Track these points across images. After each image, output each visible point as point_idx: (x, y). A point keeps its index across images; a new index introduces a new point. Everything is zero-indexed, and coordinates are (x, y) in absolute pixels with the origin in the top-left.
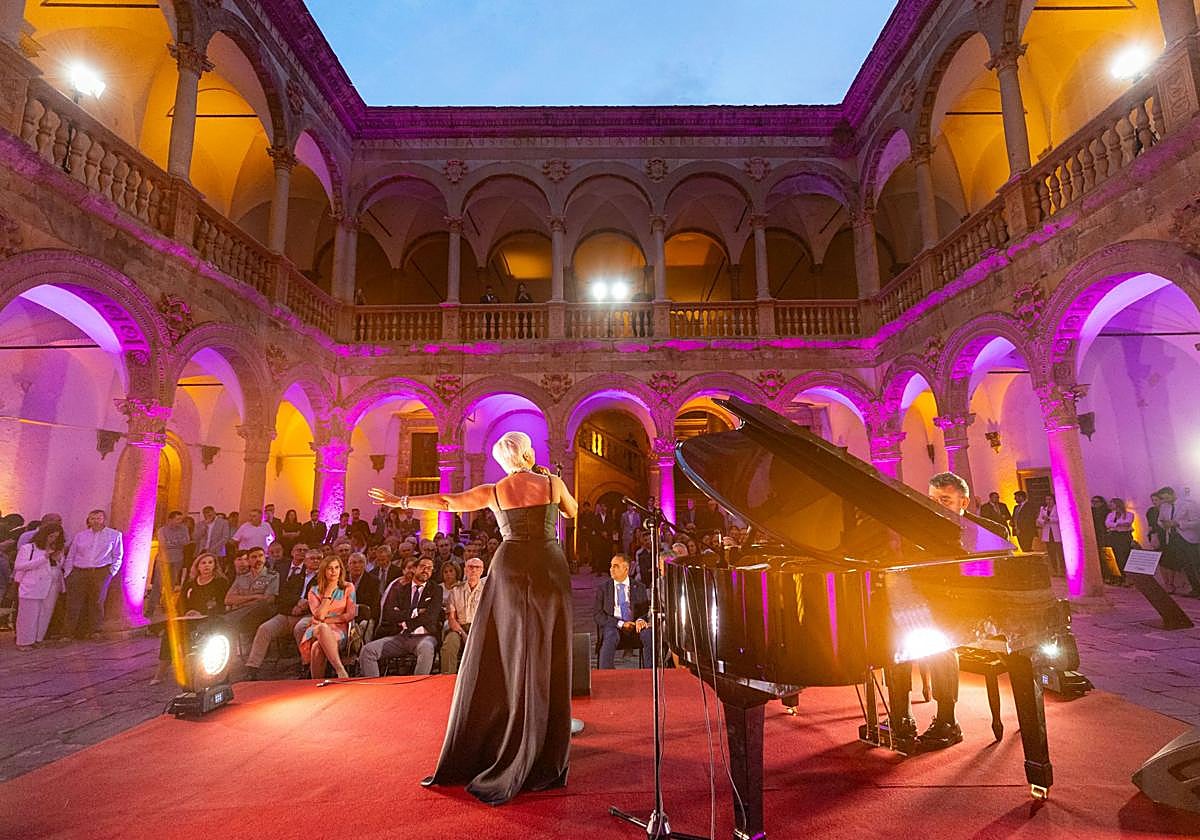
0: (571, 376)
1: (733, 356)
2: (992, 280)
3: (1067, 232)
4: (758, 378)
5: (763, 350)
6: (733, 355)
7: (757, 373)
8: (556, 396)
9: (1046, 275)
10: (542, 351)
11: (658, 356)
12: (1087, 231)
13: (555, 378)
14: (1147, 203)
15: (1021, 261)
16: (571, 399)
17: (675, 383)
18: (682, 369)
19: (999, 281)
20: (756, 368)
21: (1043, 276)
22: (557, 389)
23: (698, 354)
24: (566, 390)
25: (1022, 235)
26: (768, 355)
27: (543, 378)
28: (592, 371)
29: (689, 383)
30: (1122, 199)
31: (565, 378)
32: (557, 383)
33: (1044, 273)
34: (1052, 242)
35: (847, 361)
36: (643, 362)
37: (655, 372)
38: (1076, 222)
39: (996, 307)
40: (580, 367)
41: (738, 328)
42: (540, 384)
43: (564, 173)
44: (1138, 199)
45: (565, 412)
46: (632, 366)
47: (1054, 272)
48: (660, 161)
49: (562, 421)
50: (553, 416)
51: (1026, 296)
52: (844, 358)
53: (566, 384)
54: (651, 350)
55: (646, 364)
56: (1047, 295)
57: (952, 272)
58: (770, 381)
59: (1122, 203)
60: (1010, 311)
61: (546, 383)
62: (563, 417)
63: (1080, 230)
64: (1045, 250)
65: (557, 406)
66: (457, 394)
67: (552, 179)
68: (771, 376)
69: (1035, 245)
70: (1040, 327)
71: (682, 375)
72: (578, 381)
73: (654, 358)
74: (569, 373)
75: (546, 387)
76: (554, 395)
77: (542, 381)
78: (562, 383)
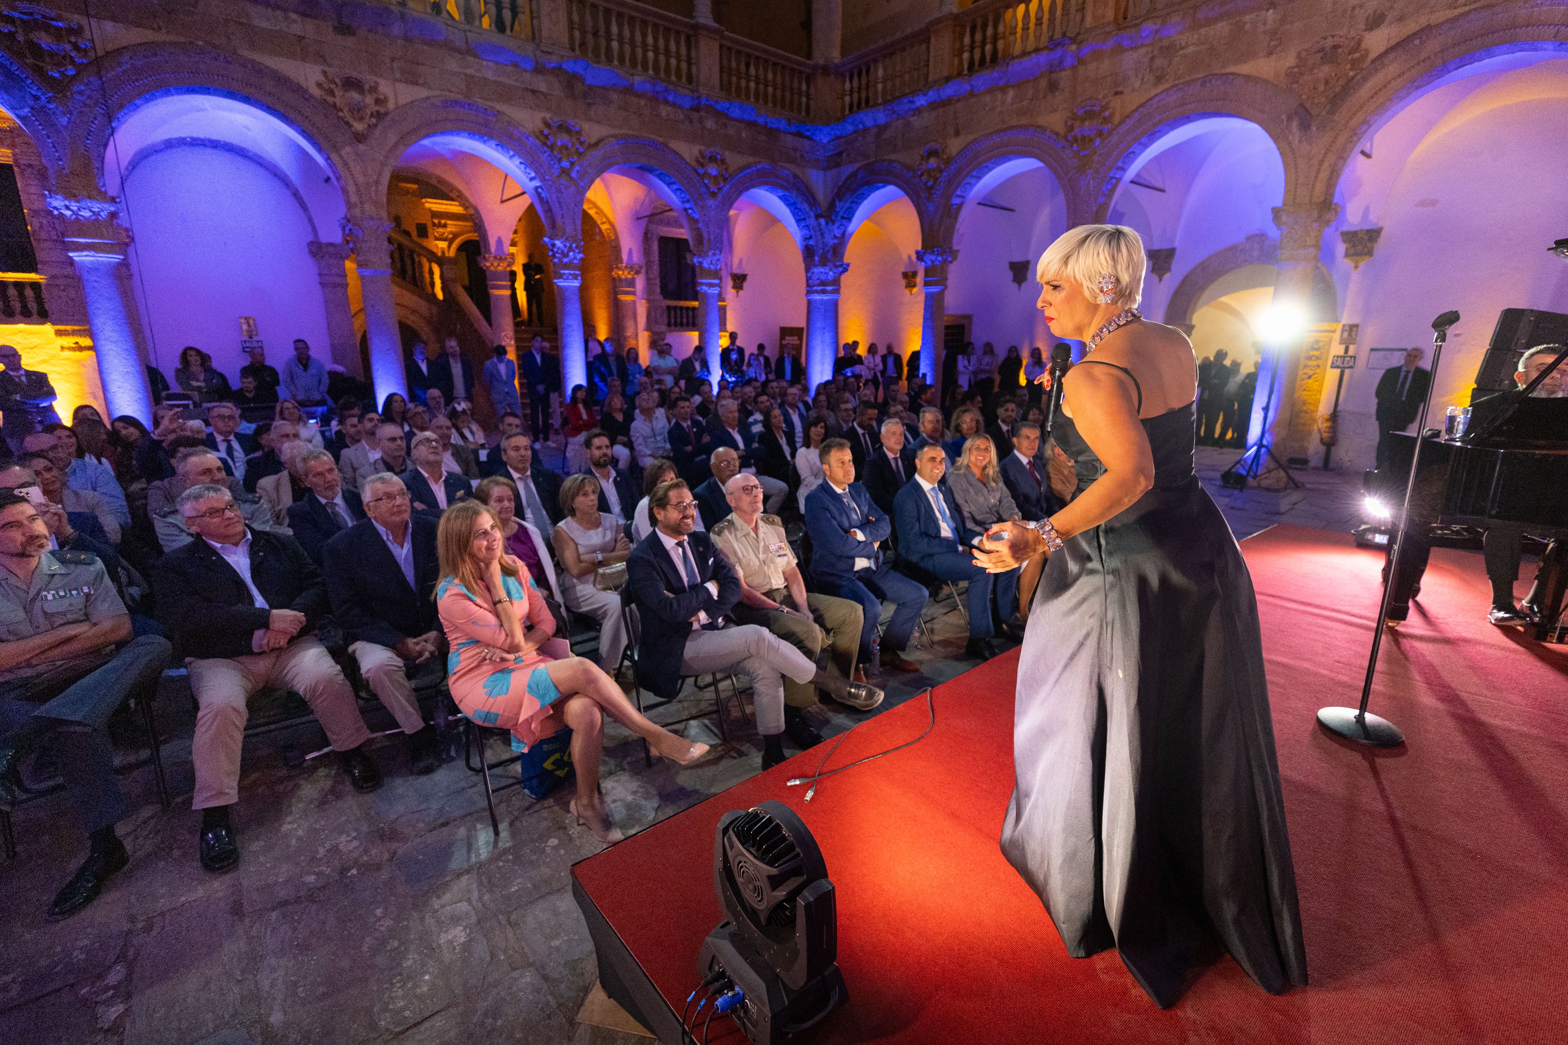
0: (385, 88)
1: (664, 114)
2: (1043, 83)
3: (1165, 43)
4: (697, 161)
5: (703, 114)
6: (664, 111)
7: (696, 149)
8: (359, 127)
9: (1121, 93)
11: (550, 84)
12: (1191, 49)
13: (350, 84)
14: (1274, 33)
15: (1092, 66)
16: (392, 138)
17: (581, 143)
18: (589, 120)
19: (1053, 87)
20: (694, 141)
21: (1116, 93)
22: (357, 110)
23: (614, 96)
24: (379, 116)
25: (1108, 29)
26: (710, 124)
27: (321, 78)
28: (430, 88)
30: (1247, 18)
31: (373, 89)
32: (355, 95)
33: (1120, 89)
34: (1143, 51)
35: (798, 154)
36: (527, 89)
37: (548, 116)
38: (1181, 33)
39: (1041, 121)
40: (401, 70)
41: (668, 64)
42: (316, 92)
44: (1265, 24)
45: (383, 164)
46: (507, 94)
47: (1134, 90)
49: (377, 182)
50: (357, 170)
51: (1090, 115)
52: (795, 150)
53: (378, 101)
54: (539, 70)
55: (531, 96)
56: (1117, 119)
57: (977, 56)
58: (713, 168)
59: (1245, 23)
60: (1061, 129)
61: (331, 92)
62: (380, 174)
63: (1183, 43)
64: (1129, 59)
65: (362, 147)
66: (81, 69)
68: (713, 159)
69: (1119, 49)
70: (1096, 158)
71: (592, 131)
72: (401, 102)
73: (543, 87)
74: (381, 81)
75: (330, 99)
76: (351, 121)
77: (319, 85)
78: (369, 100)
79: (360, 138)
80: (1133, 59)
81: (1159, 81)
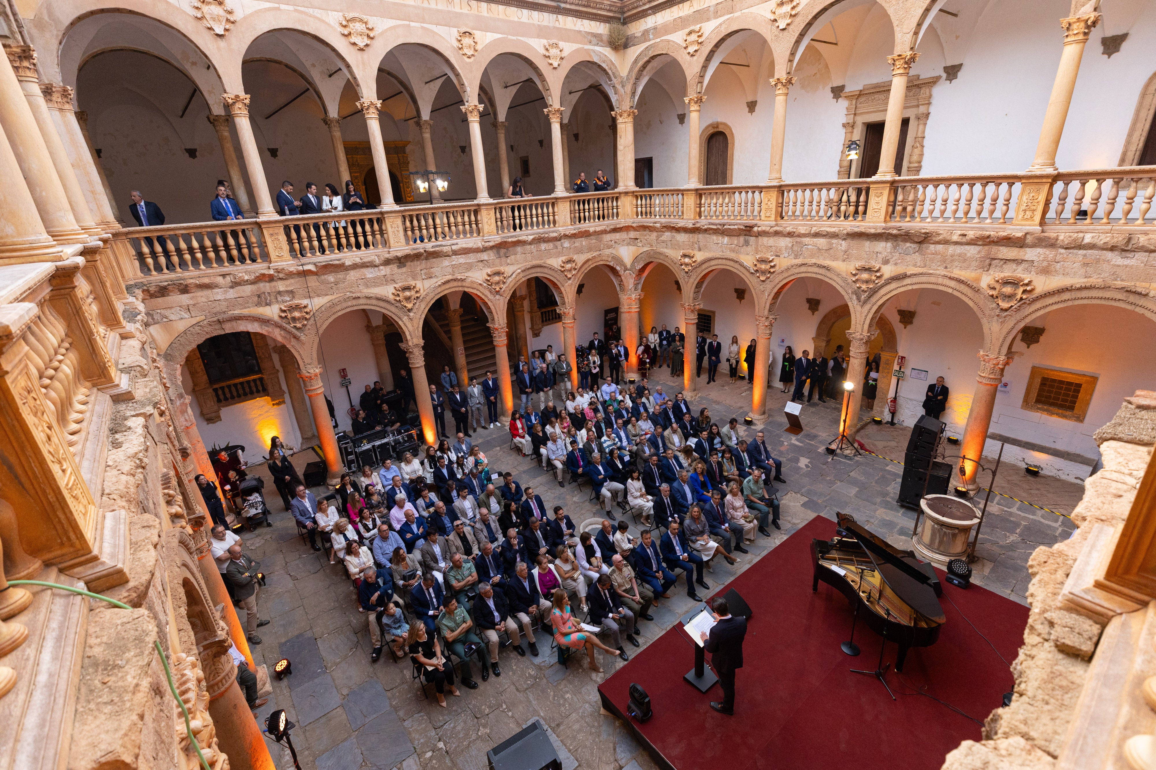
0: (419, 285)
1: (543, 248)
2: (742, 239)
3: (799, 240)
4: (560, 267)
5: (561, 241)
7: (559, 261)
8: (409, 306)
9: (779, 256)
10: (387, 262)
11: (489, 254)
13: (405, 289)
15: (765, 239)
16: (423, 306)
17: (504, 278)
18: (508, 265)
20: (558, 257)
22: (408, 299)
24: (418, 298)
26: (565, 245)
27: (394, 291)
28: (437, 277)
29: (514, 276)
31: (414, 287)
32: (407, 293)
35: (613, 243)
36: (478, 262)
37: (488, 270)
40: (426, 274)
41: (543, 220)
42: (391, 297)
43: (368, 36)
45: (420, 319)
46: (469, 267)
48: (470, 34)
49: (418, 328)
50: (409, 325)
51: (764, 262)
53: (416, 293)
54: (484, 249)
55: (480, 264)
58: (568, 266)
61: (398, 295)
65: (411, 314)
66: (308, 320)
67: (354, 44)
68: (567, 262)
71: (508, 270)
72: (426, 288)
73: (486, 258)
74: (417, 282)
75: (398, 299)
76: (407, 305)
77: (393, 294)
78: (413, 293)
79: (410, 310)
80: (784, 242)
81: (796, 257)
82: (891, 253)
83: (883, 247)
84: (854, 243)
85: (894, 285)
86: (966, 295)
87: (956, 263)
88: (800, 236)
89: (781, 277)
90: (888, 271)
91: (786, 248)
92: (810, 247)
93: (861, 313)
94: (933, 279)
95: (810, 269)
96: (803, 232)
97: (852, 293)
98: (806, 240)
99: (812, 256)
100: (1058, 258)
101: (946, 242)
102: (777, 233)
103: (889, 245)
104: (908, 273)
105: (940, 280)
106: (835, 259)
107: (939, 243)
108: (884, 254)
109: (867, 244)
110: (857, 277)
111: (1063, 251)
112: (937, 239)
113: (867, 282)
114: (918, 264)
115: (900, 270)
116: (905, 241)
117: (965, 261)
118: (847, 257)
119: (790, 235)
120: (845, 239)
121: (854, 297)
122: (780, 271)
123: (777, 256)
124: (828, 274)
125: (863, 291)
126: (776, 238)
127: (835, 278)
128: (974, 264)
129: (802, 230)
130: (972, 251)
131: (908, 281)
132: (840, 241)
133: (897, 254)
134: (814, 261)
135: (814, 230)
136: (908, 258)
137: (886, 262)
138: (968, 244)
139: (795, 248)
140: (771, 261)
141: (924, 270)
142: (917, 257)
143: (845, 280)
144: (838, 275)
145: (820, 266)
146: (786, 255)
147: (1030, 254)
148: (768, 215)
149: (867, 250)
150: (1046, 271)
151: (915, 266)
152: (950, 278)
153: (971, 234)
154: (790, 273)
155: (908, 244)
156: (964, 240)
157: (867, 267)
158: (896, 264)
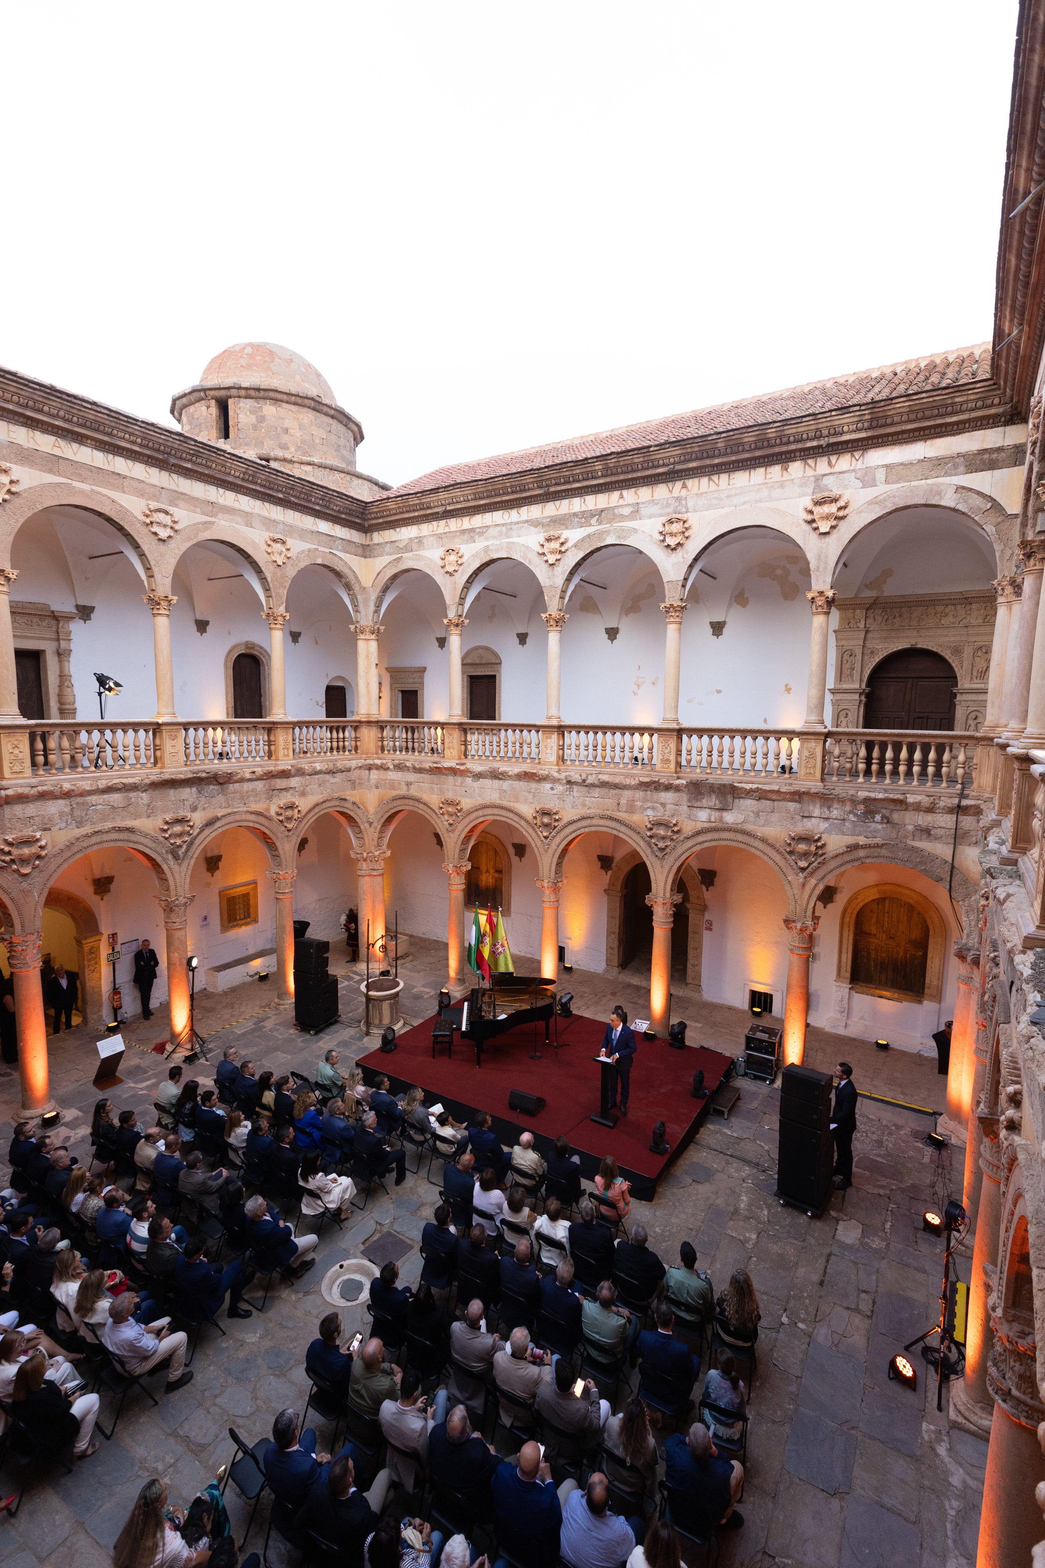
9: (50, 829)
33: (48, 827)
34: (64, 802)
47: (60, 829)
80: (54, 808)
81: (80, 824)
82: (197, 798)
83: (188, 794)
84: (157, 793)
85: (207, 832)
86: (263, 825)
87: (251, 798)
88: (84, 794)
89: (59, 860)
90: (198, 818)
91: (61, 814)
92: (99, 807)
93: (180, 872)
94: (238, 817)
95: (106, 837)
96: (88, 788)
97: (167, 852)
98: (93, 799)
99: (104, 819)
100: (307, 783)
101: (242, 780)
102: (43, 796)
103: (194, 789)
104: (219, 815)
105: (244, 817)
106: (137, 816)
107: (237, 782)
108: (191, 801)
109: (172, 792)
110: (169, 832)
111: (308, 777)
112: (236, 778)
113: (180, 835)
114: (224, 805)
115: (209, 814)
116: (209, 784)
117: (256, 795)
118: (150, 812)
119: (67, 795)
120: (145, 790)
121: (170, 857)
122: (56, 849)
123: (45, 830)
124: (133, 837)
125: (180, 846)
126: (39, 804)
127: (142, 840)
128: (263, 796)
129: (87, 786)
130: (259, 785)
131: (218, 824)
132: (140, 794)
133: (203, 798)
134: (109, 825)
135: (102, 784)
136: (214, 801)
137: (194, 809)
138: (257, 779)
139: (77, 813)
140: (38, 840)
141: (229, 810)
142: (221, 798)
143: (154, 840)
144: (146, 835)
145: (120, 830)
146: (64, 825)
147: (294, 782)
148: (17, 769)
149: (173, 799)
150: (303, 794)
151: (221, 807)
152: (251, 813)
153: (259, 771)
154: (75, 849)
155: (212, 787)
156: (254, 777)
157: (180, 818)
158: (204, 809)
